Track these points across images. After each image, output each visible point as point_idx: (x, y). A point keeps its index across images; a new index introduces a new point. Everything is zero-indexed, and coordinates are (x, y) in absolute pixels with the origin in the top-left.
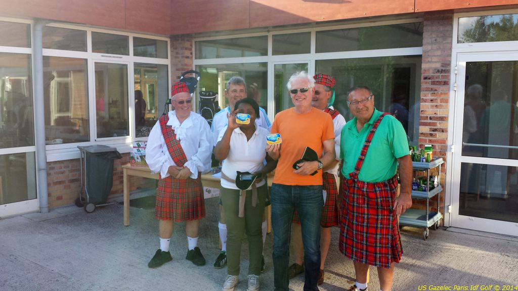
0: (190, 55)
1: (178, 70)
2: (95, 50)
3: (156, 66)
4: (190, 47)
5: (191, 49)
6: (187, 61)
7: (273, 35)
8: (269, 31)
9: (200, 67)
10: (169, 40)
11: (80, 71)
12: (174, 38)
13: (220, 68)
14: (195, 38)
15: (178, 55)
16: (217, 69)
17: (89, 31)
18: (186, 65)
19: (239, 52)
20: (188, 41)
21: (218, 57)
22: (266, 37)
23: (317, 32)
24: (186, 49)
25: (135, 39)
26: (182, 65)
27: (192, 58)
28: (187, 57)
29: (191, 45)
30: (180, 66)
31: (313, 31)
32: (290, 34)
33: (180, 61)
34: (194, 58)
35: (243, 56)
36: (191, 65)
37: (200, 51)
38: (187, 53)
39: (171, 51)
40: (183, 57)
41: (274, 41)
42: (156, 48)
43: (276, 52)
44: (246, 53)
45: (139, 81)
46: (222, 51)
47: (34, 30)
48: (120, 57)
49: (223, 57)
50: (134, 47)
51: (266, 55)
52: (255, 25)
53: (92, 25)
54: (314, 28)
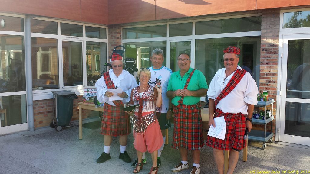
0: (120, 37)
1: (112, 46)
2: (63, 33)
3: (99, 44)
5: (120, 33)
6: (117, 40)
7: (169, 25)
8: (167, 22)
9: (126, 44)
10: (107, 28)
11: (54, 47)
12: (110, 27)
13: (138, 45)
14: (123, 26)
15: (113, 37)
16: (136, 46)
17: (59, 22)
18: (117, 43)
19: (150, 35)
20: (118, 28)
21: (136, 38)
22: (165, 26)
23: (196, 23)
24: (117, 33)
25: (86, 27)
26: (115, 43)
27: (121, 38)
28: (118, 38)
29: (120, 31)
30: (113, 44)
31: (194, 22)
32: (180, 24)
33: (114, 41)
35: (151, 37)
36: (120, 43)
37: (126, 34)
38: (118, 36)
39: (108, 35)
40: (115, 38)
41: (170, 28)
42: (99, 33)
43: (171, 35)
44: (154, 35)
45: (90, 53)
46: (139, 35)
47: (26, 21)
48: (78, 38)
49: (140, 38)
50: (86, 32)
51: (165, 36)
52: (159, 18)
53: (61, 19)
54: (194, 20)
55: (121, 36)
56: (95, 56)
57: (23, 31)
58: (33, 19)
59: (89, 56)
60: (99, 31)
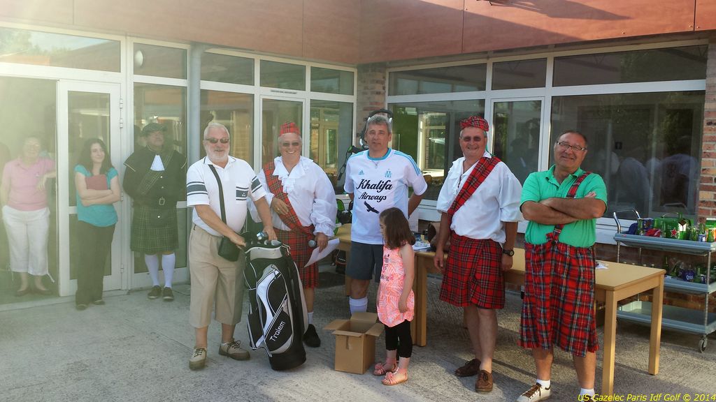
0: (382, 91)
1: (365, 109)
2: (264, 83)
3: (338, 105)
4: (383, 80)
5: (383, 83)
6: (377, 98)
7: (494, 64)
8: (488, 58)
9: (395, 106)
10: (355, 71)
11: (245, 111)
12: (364, 68)
13: (422, 108)
14: (390, 68)
15: (367, 91)
16: (417, 110)
17: (258, 60)
18: (376, 103)
19: (449, 86)
20: (380, 71)
21: (418, 92)
22: (484, 66)
23: (556, 58)
24: (377, 82)
25: (313, 69)
26: (371, 103)
27: (384, 94)
28: (378, 93)
29: (384, 78)
30: (368, 105)
31: (550, 57)
32: (520, 61)
33: (369, 98)
34: (387, 94)
35: (453, 91)
36: (383, 103)
37: (396, 84)
38: (378, 87)
39: (358, 85)
40: (372, 93)
41: (495, 71)
42: (339, 81)
43: (496, 86)
44: (458, 87)
45: (317, 125)
46: (426, 85)
47: (192, 57)
48: (294, 93)
49: (426, 93)
50: (311, 80)
51: (484, 89)
52: (469, 50)
53: (262, 52)
54: (552, 53)
55: (384, 88)
56: (328, 131)
57: (184, 77)
58: (207, 51)
59: (315, 132)
60: (339, 77)
